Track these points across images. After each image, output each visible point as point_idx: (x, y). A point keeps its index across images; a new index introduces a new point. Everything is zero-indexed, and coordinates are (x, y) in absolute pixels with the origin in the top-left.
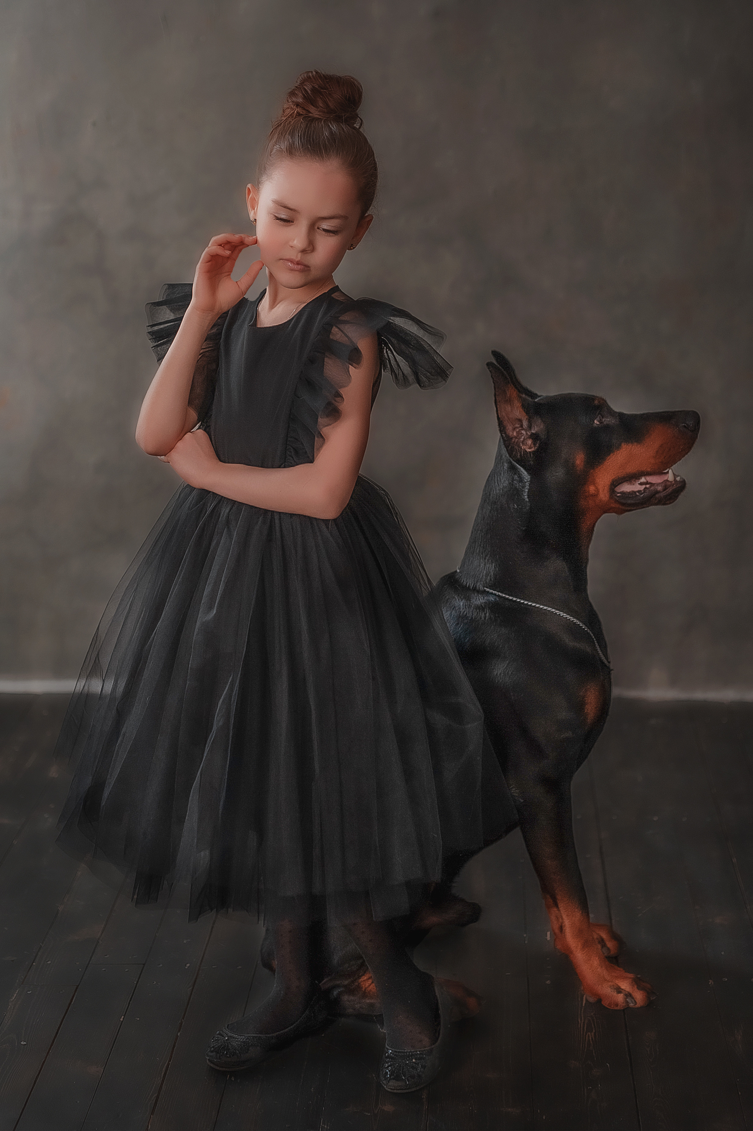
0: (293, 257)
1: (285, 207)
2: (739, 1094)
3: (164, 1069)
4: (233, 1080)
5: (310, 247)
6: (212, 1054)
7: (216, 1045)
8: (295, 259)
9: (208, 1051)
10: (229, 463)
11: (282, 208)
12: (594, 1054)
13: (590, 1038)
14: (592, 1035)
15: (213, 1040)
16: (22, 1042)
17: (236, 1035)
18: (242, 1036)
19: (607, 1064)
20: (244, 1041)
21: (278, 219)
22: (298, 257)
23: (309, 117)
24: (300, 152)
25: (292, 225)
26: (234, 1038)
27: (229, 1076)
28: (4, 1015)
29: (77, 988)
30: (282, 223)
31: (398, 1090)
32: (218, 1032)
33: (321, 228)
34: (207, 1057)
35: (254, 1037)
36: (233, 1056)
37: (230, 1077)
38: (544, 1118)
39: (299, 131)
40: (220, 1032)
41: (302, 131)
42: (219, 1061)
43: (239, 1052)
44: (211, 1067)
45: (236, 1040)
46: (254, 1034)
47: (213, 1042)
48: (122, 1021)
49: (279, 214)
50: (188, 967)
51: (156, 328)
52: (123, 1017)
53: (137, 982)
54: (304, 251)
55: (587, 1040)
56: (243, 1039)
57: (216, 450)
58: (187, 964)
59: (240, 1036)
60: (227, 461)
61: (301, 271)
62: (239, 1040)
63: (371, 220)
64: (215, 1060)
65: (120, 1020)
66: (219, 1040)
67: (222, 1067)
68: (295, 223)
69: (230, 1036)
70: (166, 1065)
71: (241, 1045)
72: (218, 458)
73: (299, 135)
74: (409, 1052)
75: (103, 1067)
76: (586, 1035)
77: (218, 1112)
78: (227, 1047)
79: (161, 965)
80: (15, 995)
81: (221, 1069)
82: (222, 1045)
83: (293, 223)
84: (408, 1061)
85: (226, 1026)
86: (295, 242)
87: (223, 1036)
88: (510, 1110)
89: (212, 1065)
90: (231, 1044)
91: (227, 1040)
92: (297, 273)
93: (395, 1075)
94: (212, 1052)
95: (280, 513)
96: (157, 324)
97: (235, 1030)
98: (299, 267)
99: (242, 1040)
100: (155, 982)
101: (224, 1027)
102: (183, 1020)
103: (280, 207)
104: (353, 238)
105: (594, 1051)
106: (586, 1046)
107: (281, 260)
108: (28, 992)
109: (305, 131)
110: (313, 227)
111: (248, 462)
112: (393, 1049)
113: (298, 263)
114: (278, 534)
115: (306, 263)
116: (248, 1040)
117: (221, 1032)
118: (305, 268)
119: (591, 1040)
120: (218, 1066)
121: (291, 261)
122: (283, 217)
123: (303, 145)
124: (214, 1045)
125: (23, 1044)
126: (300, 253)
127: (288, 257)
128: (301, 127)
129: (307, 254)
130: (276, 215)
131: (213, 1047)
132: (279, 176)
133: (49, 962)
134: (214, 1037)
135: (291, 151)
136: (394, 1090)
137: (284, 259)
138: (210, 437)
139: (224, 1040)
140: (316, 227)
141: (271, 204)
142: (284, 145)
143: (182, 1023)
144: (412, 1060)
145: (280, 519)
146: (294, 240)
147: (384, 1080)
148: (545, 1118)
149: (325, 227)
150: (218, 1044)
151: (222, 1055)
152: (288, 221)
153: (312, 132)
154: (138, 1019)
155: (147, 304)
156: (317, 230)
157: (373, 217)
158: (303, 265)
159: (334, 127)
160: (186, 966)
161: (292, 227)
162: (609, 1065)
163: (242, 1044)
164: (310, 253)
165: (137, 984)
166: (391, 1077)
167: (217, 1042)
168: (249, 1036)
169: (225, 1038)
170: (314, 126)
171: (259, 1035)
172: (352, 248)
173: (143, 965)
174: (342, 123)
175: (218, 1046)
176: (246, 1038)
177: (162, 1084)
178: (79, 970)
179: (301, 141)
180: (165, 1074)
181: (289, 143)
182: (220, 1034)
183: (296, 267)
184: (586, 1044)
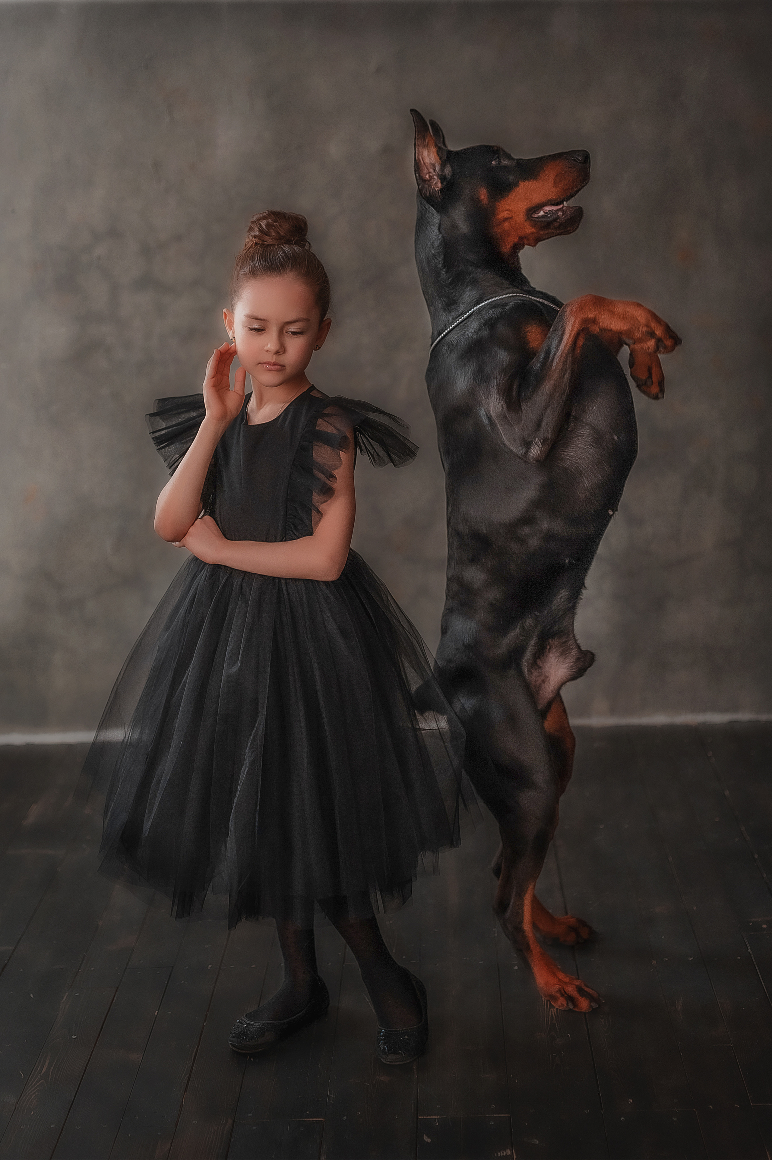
0: (269, 360)
1: (256, 319)
2: (680, 1054)
3: (194, 1054)
4: (252, 1060)
5: (281, 350)
6: (234, 1039)
7: (237, 1031)
8: (271, 361)
9: (230, 1036)
10: (236, 540)
11: (254, 320)
12: (557, 1026)
13: (553, 1013)
14: (554, 1011)
15: (234, 1028)
16: (72, 1036)
17: (253, 1022)
18: (259, 1023)
19: (568, 1034)
20: (261, 1027)
21: (251, 329)
22: (273, 359)
23: (265, 244)
24: (261, 271)
25: (264, 333)
26: (251, 1025)
27: (248, 1057)
28: (57, 1014)
29: (117, 989)
30: (256, 333)
31: (397, 1062)
32: (238, 1021)
33: (289, 332)
34: (229, 1042)
35: (269, 1023)
36: (251, 1040)
37: (250, 1058)
38: (516, 1081)
39: (257, 256)
40: (239, 1021)
41: (260, 255)
42: (239, 1045)
43: (257, 1037)
44: (233, 1050)
45: (254, 1026)
46: (269, 1021)
47: (234, 1029)
48: (157, 1015)
49: (252, 325)
50: (211, 968)
51: (157, 434)
52: (157, 1012)
53: (168, 982)
54: (277, 353)
55: (550, 1015)
56: (260, 1026)
57: (222, 530)
58: (209, 965)
59: (257, 1023)
60: (234, 539)
61: (279, 371)
62: (256, 1026)
63: (330, 323)
64: (237, 1044)
65: (155, 1014)
66: (239, 1027)
67: (243, 1050)
68: (267, 331)
69: (248, 1023)
70: (195, 1050)
71: (258, 1031)
72: (224, 536)
73: (259, 258)
74: (402, 1031)
75: (142, 1054)
76: (549, 1010)
77: (241, 1087)
78: (246, 1032)
79: (187, 967)
80: (65, 997)
81: (242, 1051)
82: (241, 1032)
83: (264, 332)
84: (401, 1037)
85: (245, 1015)
86: (269, 346)
87: (243, 1024)
88: (487, 1075)
89: (234, 1048)
90: (249, 1030)
91: (245, 1027)
92: (275, 372)
93: (392, 1050)
94: (234, 1037)
95: (285, 579)
96: (157, 431)
97: (252, 1018)
98: (276, 367)
99: (258, 1026)
100: (182, 981)
101: (243, 1017)
102: (208, 1012)
103: (252, 319)
104: (317, 340)
105: (556, 1024)
106: (550, 1020)
107: (259, 365)
108: (76, 995)
109: (263, 255)
110: (282, 331)
111: (254, 538)
112: (386, 1029)
113: (274, 364)
114: (286, 596)
115: (281, 363)
116: (263, 1026)
117: (241, 1020)
118: (282, 367)
119: (553, 1015)
120: (239, 1049)
121: (268, 363)
122: (256, 327)
123: (262, 265)
124: (235, 1031)
125: (74, 1037)
126: (274, 355)
127: (264, 361)
128: (259, 253)
129: (280, 356)
130: (250, 327)
131: (234, 1033)
132: (247, 294)
133: (93, 969)
134: (235, 1025)
135: (253, 273)
136: (393, 1062)
137: (262, 363)
138: (215, 521)
139: (243, 1028)
140: (285, 332)
141: (243, 318)
142: (247, 269)
143: (206, 1015)
144: (405, 1037)
145: (286, 583)
146: (268, 345)
147: (382, 1055)
148: (518, 1081)
149: (293, 330)
150: (239, 1030)
151: (242, 1040)
152: (260, 330)
153: (269, 255)
154: (170, 1013)
155: (146, 415)
156: (286, 334)
157: (331, 320)
158: (279, 365)
159: (286, 248)
160: (208, 967)
161: (265, 335)
162: (569, 1035)
163: (259, 1029)
164: (282, 354)
165: (167, 983)
166: (389, 1051)
167: (238, 1029)
168: (264, 1023)
169: (244, 1025)
170: (269, 249)
171: (272, 1022)
172: (318, 348)
173: (171, 968)
174: (293, 244)
175: (239, 1033)
176: (262, 1024)
177: (193, 1066)
178: (118, 974)
179: (260, 263)
180: (195, 1058)
181: (251, 267)
182: (239, 1022)
183: (274, 367)
184: (550, 1018)
